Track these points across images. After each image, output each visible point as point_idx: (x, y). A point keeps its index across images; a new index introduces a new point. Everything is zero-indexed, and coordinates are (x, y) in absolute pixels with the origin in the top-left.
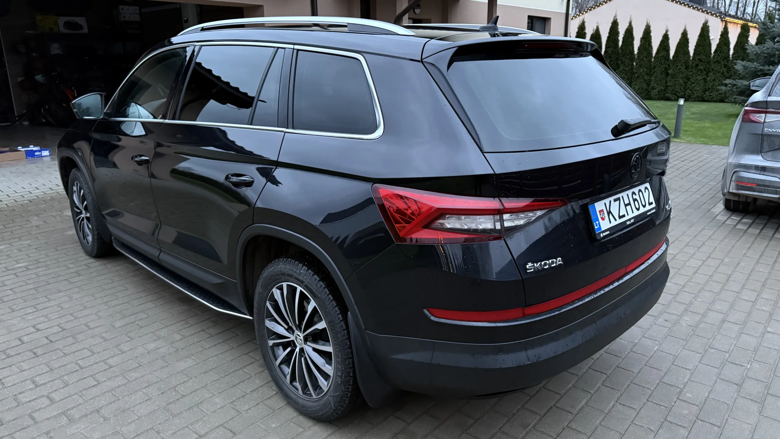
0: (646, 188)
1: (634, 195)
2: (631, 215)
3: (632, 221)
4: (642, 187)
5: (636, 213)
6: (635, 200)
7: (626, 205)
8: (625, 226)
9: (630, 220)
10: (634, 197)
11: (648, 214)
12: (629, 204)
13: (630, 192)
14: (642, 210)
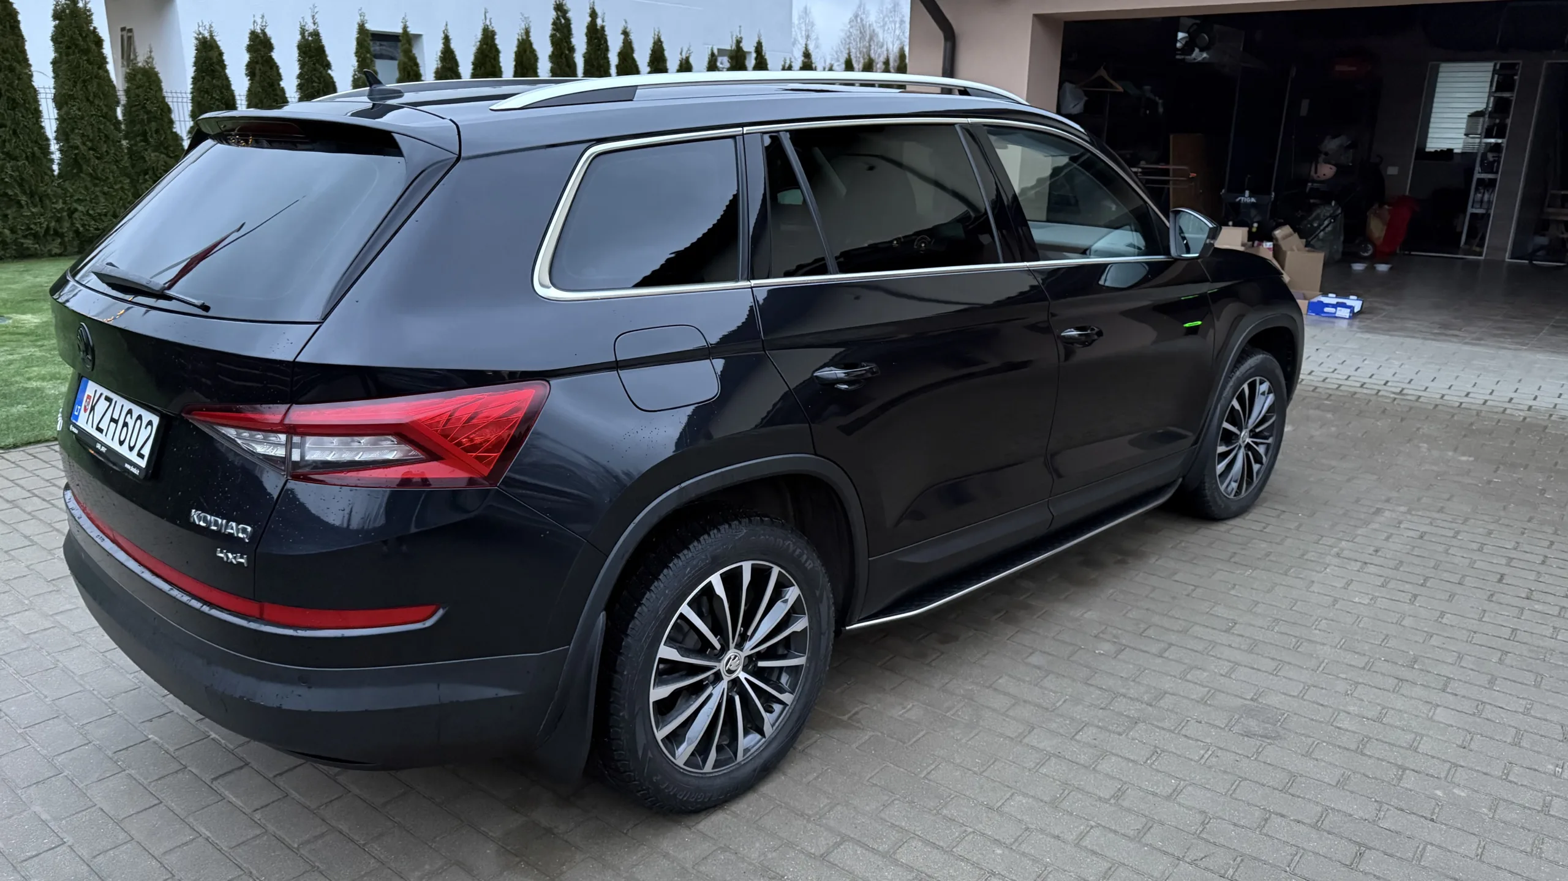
0: (150, 423)
1: (129, 416)
2: (107, 441)
3: (104, 449)
4: (147, 416)
5: (115, 446)
6: (125, 424)
7: (113, 420)
8: (93, 445)
9: (103, 444)
10: (128, 419)
11: (127, 466)
12: (116, 421)
13: (128, 405)
14: (124, 451)
